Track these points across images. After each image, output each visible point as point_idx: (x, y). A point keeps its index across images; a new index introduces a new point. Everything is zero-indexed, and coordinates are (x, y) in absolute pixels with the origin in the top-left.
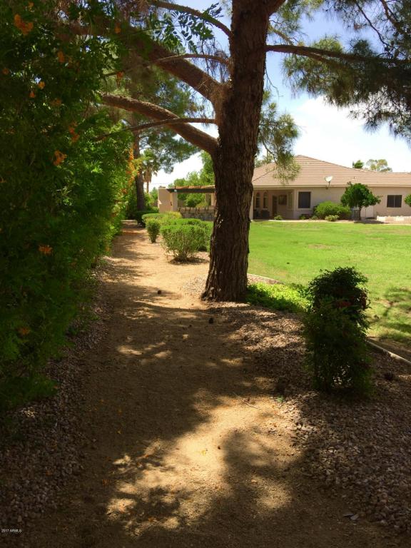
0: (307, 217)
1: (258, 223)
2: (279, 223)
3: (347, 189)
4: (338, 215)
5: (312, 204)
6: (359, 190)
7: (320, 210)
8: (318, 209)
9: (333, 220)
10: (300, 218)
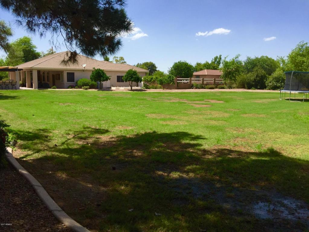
0: (72, 87)
1: (40, 91)
2: (54, 91)
3: (93, 71)
4: (90, 86)
5: (75, 80)
6: (99, 72)
7: (79, 83)
8: (79, 82)
9: (86, 89)
10: (68, 88)
